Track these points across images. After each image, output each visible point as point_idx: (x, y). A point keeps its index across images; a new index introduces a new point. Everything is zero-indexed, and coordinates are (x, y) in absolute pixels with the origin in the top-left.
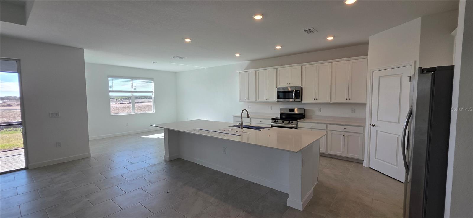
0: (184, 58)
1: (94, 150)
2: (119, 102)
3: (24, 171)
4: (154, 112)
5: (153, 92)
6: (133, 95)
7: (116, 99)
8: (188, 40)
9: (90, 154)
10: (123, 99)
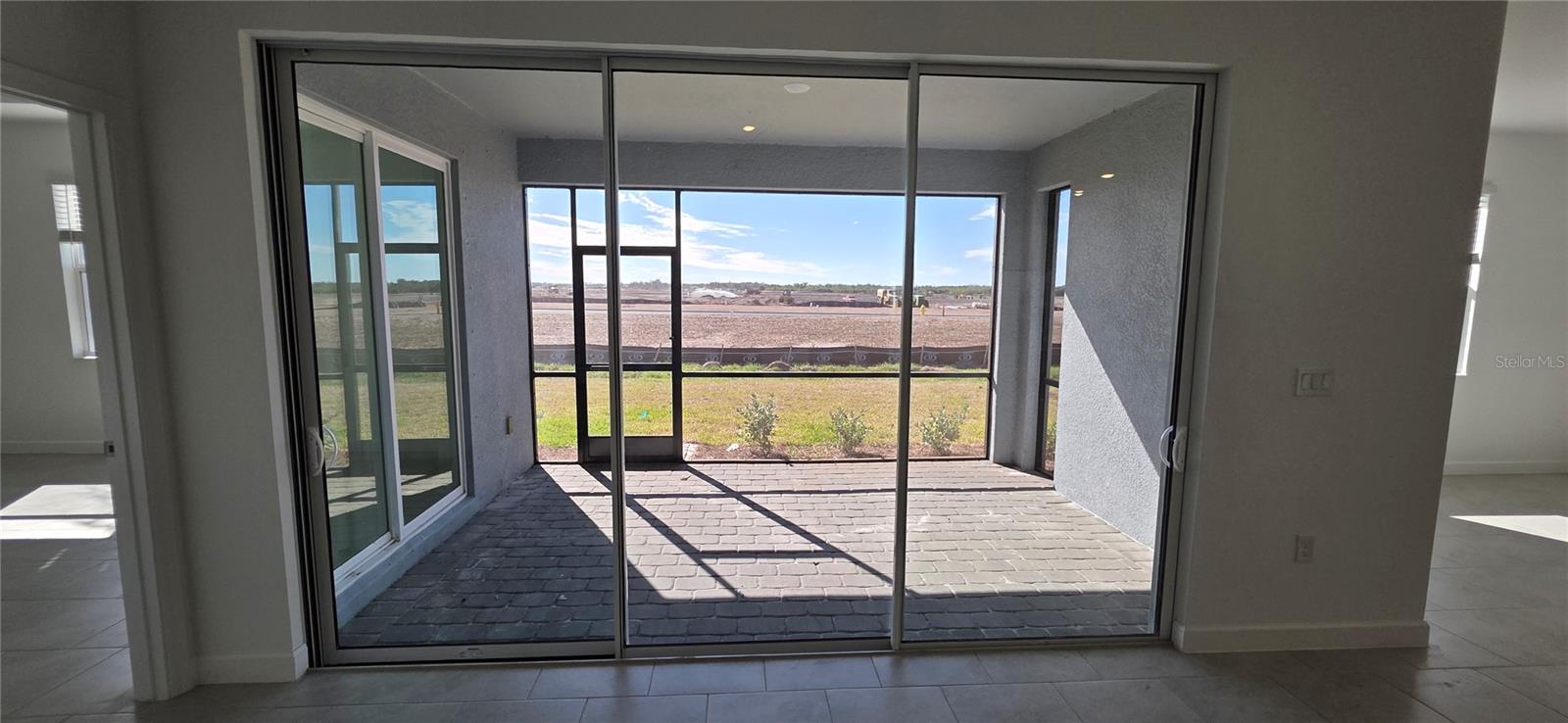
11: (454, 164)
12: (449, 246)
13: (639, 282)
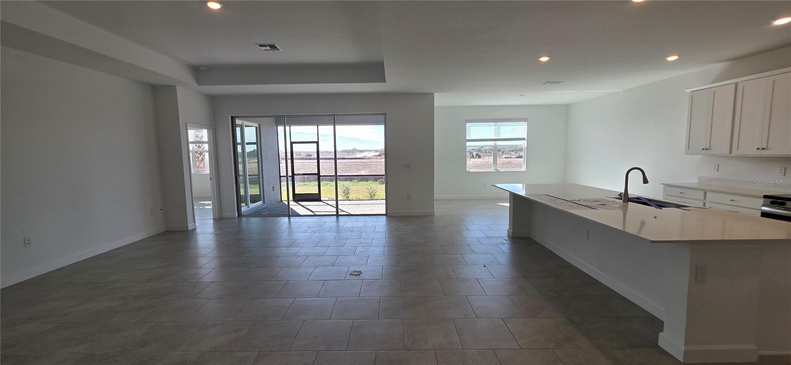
0: (561, 82)
1: (439, 210)
2: (504, 156)
3: (385, 217)
4: (525, 170)
5: (525, 140)
6: (495, 144)
7: (502, 151)
8: (544, 59)
9: (434, 212)
10: (513, 151)
11: (260, 125)
12: (258, 143)
13: (345, 149)
